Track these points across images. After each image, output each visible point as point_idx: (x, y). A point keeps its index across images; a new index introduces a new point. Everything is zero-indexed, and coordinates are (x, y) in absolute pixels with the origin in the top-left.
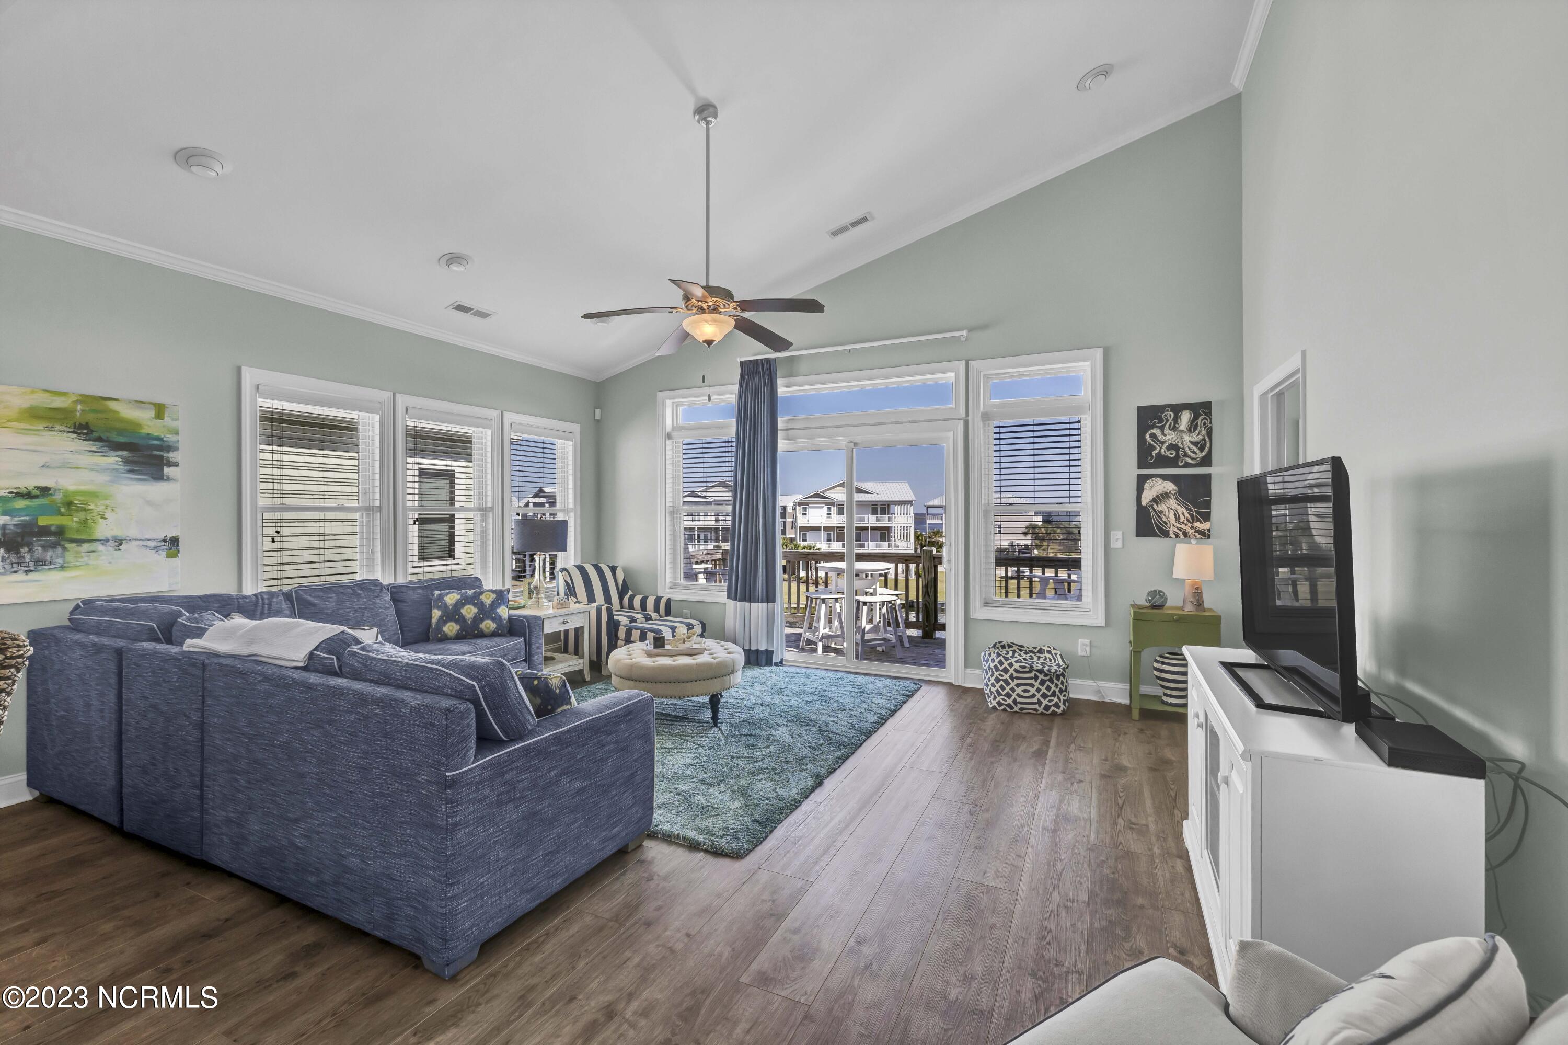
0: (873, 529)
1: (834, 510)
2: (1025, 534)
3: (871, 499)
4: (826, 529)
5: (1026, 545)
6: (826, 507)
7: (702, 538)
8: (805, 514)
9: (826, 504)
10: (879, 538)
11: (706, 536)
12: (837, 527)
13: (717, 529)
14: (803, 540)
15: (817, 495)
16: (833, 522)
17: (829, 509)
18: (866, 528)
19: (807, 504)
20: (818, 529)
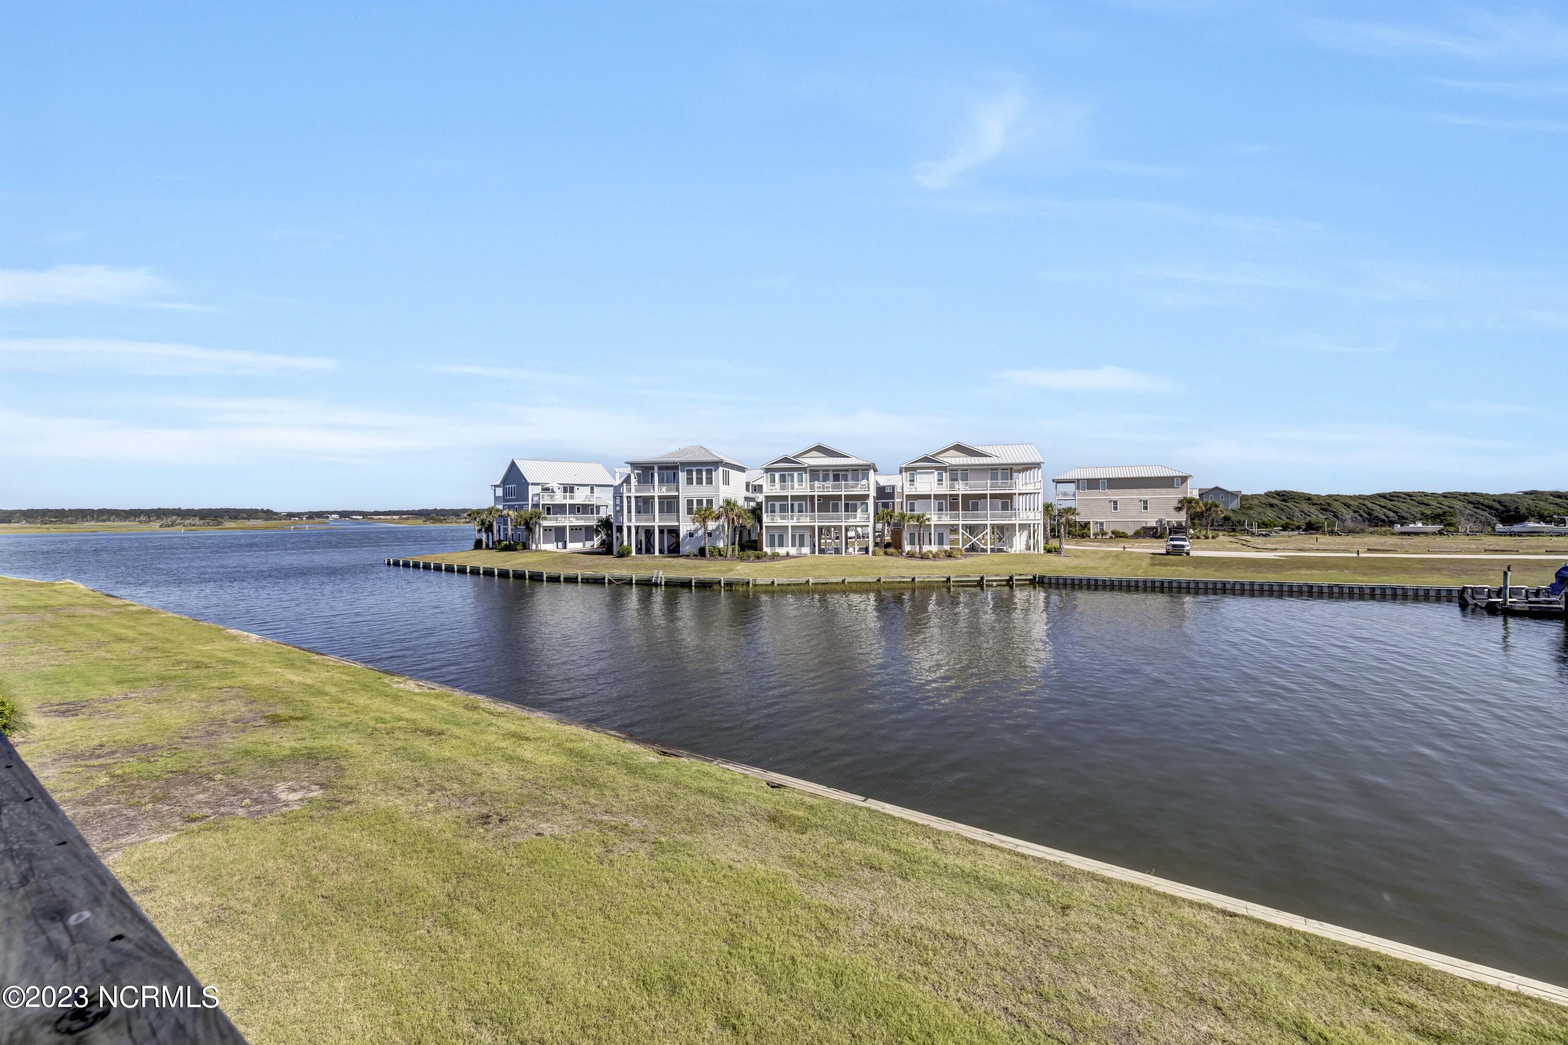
0: (993, 496)
1: (946, 476)
2: (1179, 509)
3: (990, 462)
4: (937, 497)
5: (1179, 523)
6: (936, 473)
7: (796, 508)
8: (912, 480)
9: (937, 468)
10: (1000, 507)
11: (800, 506)
12: (951, 495)
13: (812, 497)
14: (911, 510)
15: (926, 459)
16: (945, 490)
17: (940, 475)
18: (984, 496)
19: (915, 469)
20: (927, 497)
